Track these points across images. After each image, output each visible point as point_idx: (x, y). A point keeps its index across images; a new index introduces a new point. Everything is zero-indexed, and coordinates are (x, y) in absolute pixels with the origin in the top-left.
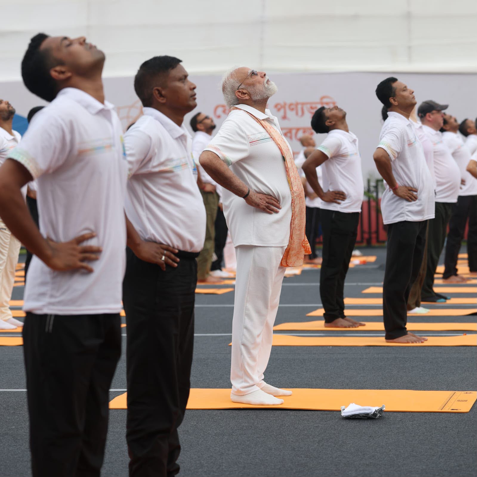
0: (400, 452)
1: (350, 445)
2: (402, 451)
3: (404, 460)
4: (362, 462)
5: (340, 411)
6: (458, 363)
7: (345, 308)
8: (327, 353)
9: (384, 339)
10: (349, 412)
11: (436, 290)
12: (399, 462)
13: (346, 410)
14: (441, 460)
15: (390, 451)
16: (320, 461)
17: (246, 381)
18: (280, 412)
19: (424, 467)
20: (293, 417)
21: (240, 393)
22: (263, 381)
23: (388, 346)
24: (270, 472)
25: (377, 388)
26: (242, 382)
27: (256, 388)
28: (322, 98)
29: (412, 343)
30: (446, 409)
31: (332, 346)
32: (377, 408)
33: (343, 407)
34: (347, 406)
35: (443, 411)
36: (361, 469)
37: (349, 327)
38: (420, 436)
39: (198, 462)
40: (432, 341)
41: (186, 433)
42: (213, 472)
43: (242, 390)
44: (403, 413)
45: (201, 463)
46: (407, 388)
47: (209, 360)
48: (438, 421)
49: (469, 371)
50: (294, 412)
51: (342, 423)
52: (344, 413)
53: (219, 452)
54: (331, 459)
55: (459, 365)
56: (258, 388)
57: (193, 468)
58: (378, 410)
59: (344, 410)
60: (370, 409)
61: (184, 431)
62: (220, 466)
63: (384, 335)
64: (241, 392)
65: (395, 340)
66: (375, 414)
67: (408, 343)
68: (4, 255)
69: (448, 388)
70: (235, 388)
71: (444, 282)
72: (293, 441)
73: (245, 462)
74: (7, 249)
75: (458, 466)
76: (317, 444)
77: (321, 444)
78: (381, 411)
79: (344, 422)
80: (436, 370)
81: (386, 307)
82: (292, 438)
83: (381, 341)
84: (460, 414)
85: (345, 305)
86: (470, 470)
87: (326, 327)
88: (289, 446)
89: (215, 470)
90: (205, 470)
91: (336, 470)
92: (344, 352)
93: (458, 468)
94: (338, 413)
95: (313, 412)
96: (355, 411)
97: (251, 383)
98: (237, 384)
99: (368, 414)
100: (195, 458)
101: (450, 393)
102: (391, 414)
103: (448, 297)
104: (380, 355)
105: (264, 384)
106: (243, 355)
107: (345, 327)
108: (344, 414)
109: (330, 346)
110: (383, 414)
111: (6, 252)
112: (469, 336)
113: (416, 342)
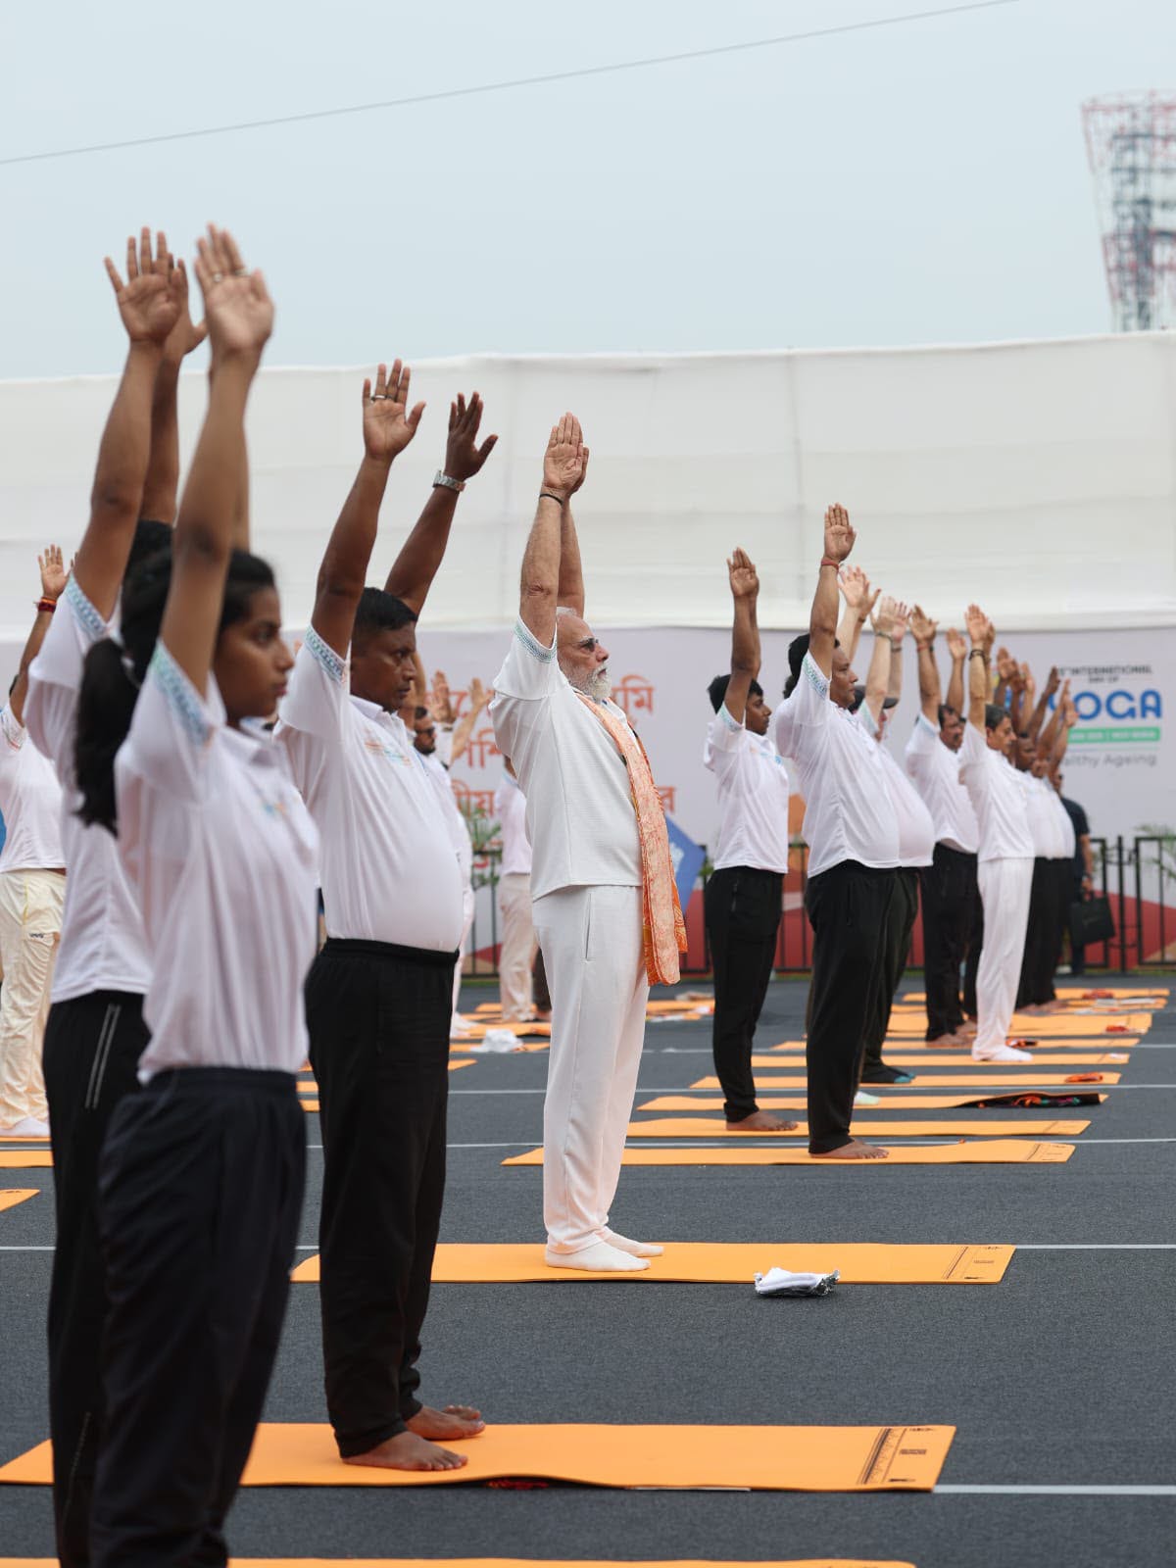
0: (881, 1355)
1: (782, 1344)
2: (884, 1354)
3: (891, 1370)
4: (810, 1374)
5: (753, 1283)
6: (962, 1194)
7: (757, 1095)
8: (700, 1178)
9: (806, 1151)
10: (770, 1284)
11: (888, 1061)
12: (883, 1373)
13: (765, 1280)
14: (962, 1368)
15: (862, 1353)
16: (731, 1373)
17: (574, 1226)
18: (633, 1285)
19: (933, 1382)
20: (660, 1294)
21: (564, 1251)
22: (606, 1227)
23: (817, 1164)
24: (639, 1394)
25: (815, 1242)
26: (567, 1226)
27: (595, 1239)
28: (625, 680)
29: (867, 1158)
30: (956, 1278)
31: (707, 1165)
32: (825, 1276)
33: (759, 1275)
34: (766, 1272)
35: (950, 1280)
36: (812, 1386)
37: (778, 1130)
38: (914, 1326)
39: (493, 1377)
40: (897, 1155)
41: (457, 1326)
42: (528, 1394)
43: (569, 1243)
44: (872, 1286)
45: (500, 1379)
46: (872, 1241)
47: (472, 1192)
48: (944, 1300)
49: (985, 1208)
50: (660, 1286)
51: (759, 1305)
52: (761, 1285)
53: (530, 1358)
54: (751, 1369)
55: (964, 1197)
56: (599, 1239)
57: (486, 1388)
58: (828, 1279)
59: (761, 1279)
60: (811, 1278)
61: (453, 1322)
62: (539, 1383)
63: (808, 1144)
64: (566, 1247)
65: (830, 1154)
66: (820, 1288)
67: (859, 1157)
68: (38, 990)
69: (952, 1239)
70: (554, 1239)
71: (928, 1046)
72: (669, 1339)
73: (586, 1375)
74: (44, 977)
75: (998, 1379)
76: (717, 1344)
77: (725, 1344)
78: (832, 1281)
79: (763, 1304)
80: (922, 1206)
81: (812, 1093)
82: (667, 1333)
83: (801, 1155)
84: (983, 1287)
85: (757, 1090)
86: (1021, 1385)
87: (729, 1129)
88: (664, 1346)
89: (530, 1390)
90: (511, 1391)
91: (764, 1389)
92: (733, 1175)
93: (997, 1382)
94: (749, 1286)
95: (699, 1286)
96: (782, 1282)
97: (585, 1228)
98: (557, 1233)
99: (807, 1288)
100: (487, 1370)
101: (957, 1248)
102: (849, 1287)
103: (912, 1075)
104: (806, 1180)
105: (609, 1233)
106: (569, 1176)
107: (771, 1130)
108: (759, 1288)
109: (702, 1165)
110: (836, 1288)
111: (42, 983)
112: (969, 1144)
113: (874, 1157)
